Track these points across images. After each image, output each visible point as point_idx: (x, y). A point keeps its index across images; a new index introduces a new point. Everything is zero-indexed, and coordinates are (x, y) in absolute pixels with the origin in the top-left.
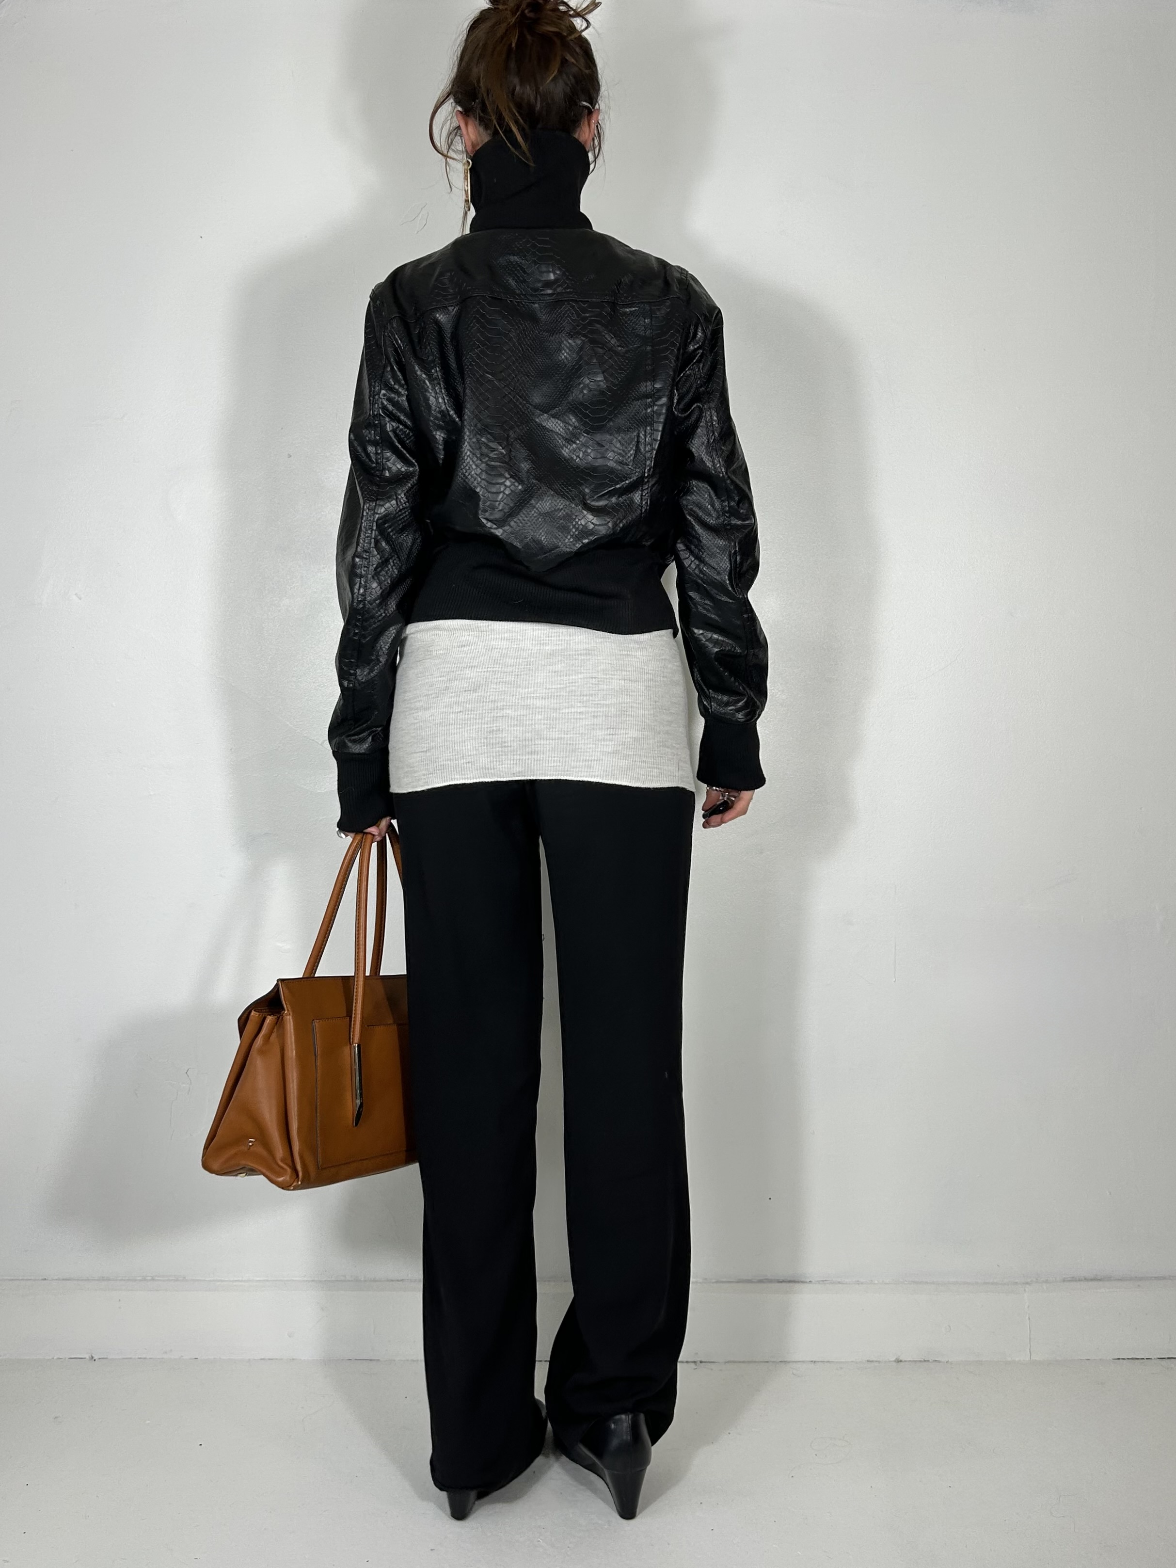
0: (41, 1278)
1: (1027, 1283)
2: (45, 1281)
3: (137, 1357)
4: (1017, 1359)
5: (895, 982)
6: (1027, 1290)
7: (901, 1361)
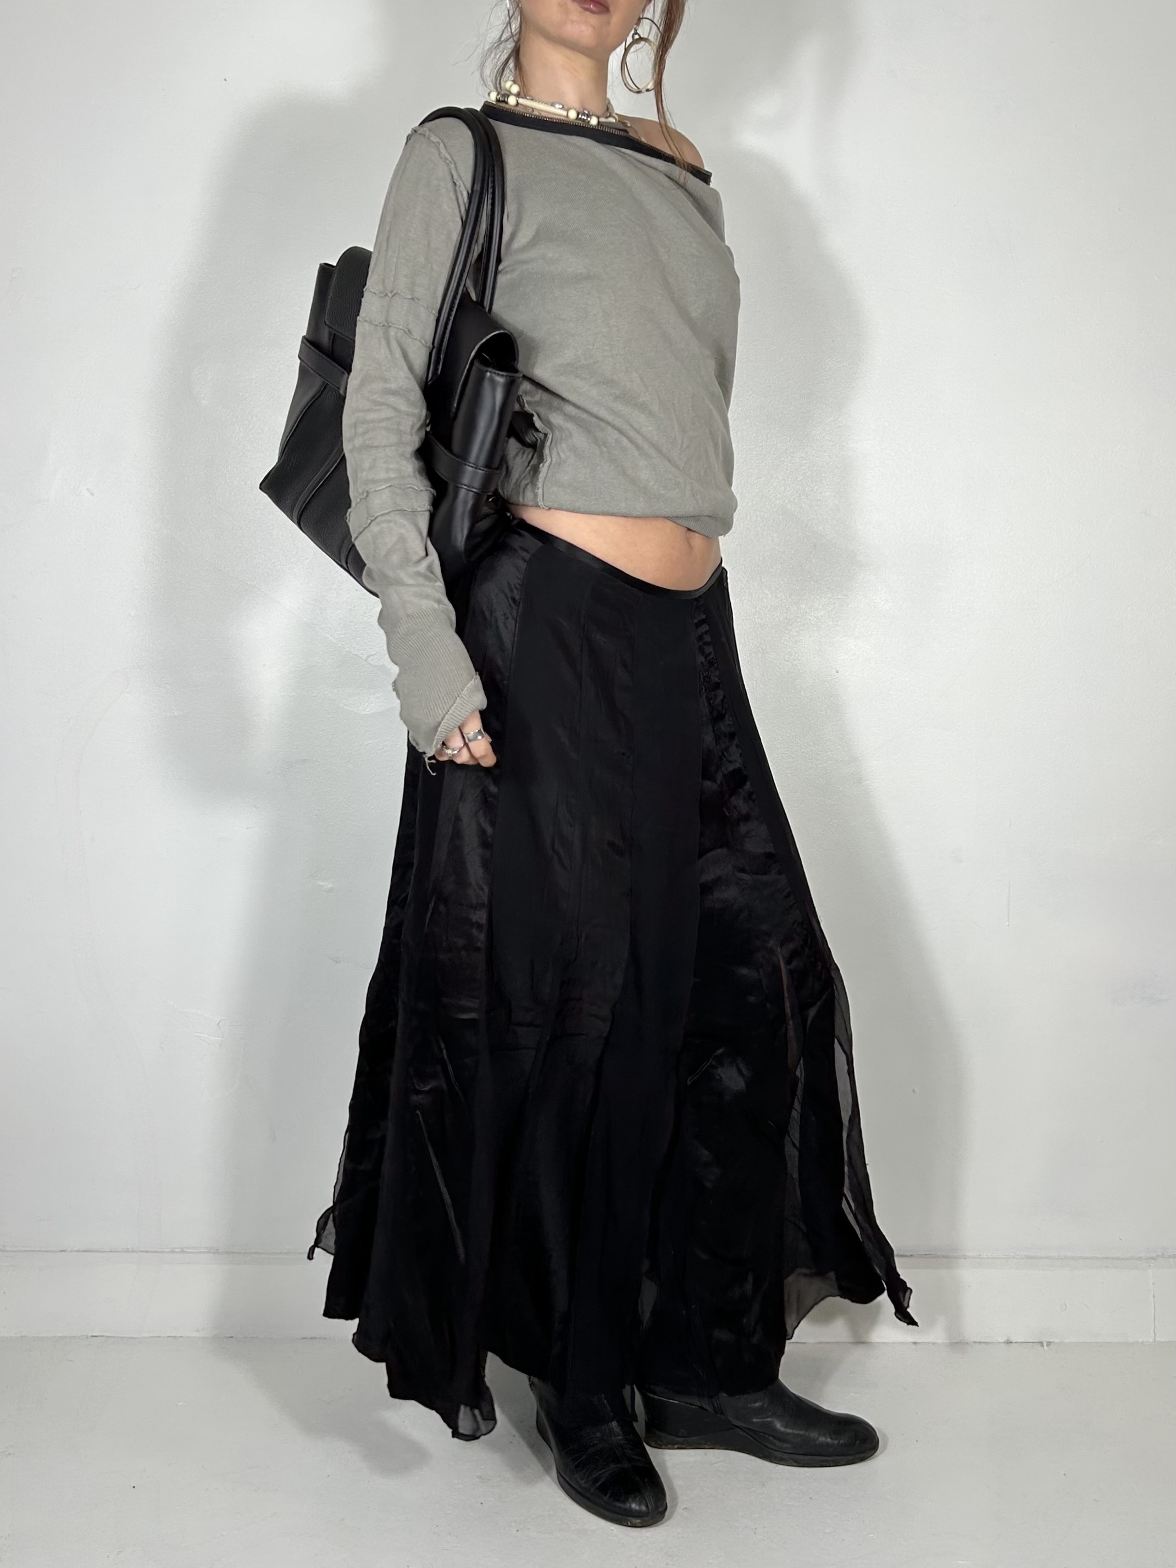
0: (58, 1250)
1: (1152, 1258)
2: (63, 1253)
3: (166, 1335)
4: (1140, 1340)
5: (1008, 926)
6: (1152, 1265)
7: (1011, 1342)
